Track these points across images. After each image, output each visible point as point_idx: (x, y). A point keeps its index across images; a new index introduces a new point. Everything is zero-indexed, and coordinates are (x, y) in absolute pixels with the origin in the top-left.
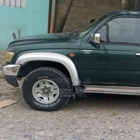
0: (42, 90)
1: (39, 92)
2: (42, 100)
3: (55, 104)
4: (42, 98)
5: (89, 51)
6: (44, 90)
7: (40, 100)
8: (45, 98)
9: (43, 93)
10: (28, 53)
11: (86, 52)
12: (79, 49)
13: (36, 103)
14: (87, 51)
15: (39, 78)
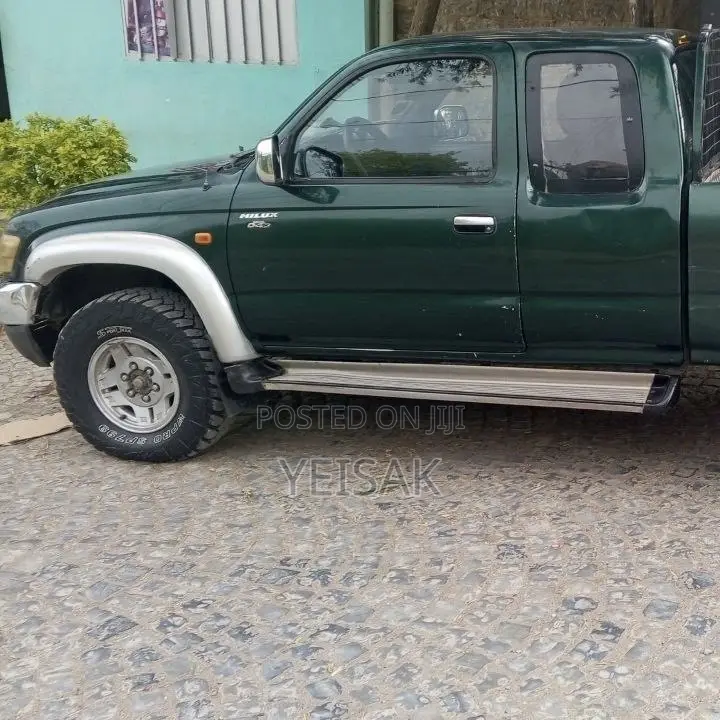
0: (125, 377)
1: (115, 388)
2: (129, 415)
3: (167, 435)
4: (129, 409)
5: (263, 216)
6: (130, 377)
7: (124, 418)
8: (141, 411)
9: (129, 390)
10: (68, 234)
11: (252, 220)
12: (230, 211)
13: (103, 429)
14: (257, 216)
15: (101, 333)
